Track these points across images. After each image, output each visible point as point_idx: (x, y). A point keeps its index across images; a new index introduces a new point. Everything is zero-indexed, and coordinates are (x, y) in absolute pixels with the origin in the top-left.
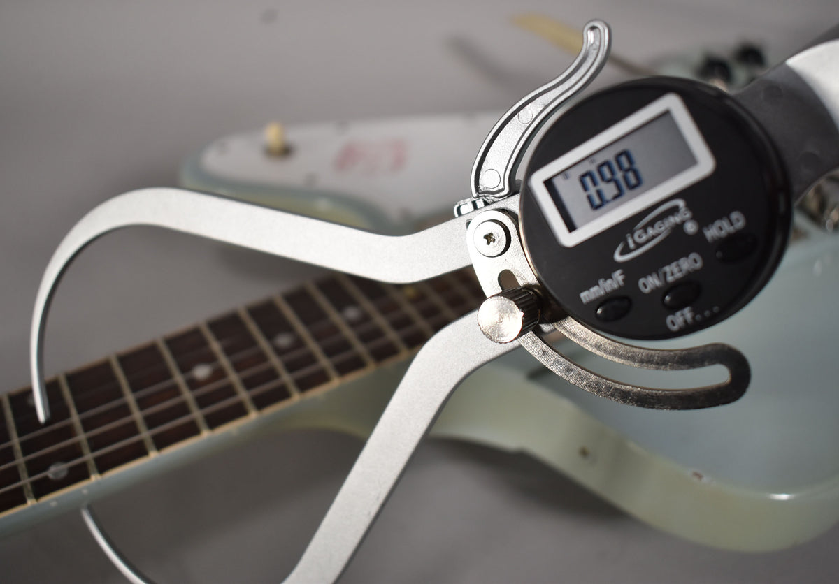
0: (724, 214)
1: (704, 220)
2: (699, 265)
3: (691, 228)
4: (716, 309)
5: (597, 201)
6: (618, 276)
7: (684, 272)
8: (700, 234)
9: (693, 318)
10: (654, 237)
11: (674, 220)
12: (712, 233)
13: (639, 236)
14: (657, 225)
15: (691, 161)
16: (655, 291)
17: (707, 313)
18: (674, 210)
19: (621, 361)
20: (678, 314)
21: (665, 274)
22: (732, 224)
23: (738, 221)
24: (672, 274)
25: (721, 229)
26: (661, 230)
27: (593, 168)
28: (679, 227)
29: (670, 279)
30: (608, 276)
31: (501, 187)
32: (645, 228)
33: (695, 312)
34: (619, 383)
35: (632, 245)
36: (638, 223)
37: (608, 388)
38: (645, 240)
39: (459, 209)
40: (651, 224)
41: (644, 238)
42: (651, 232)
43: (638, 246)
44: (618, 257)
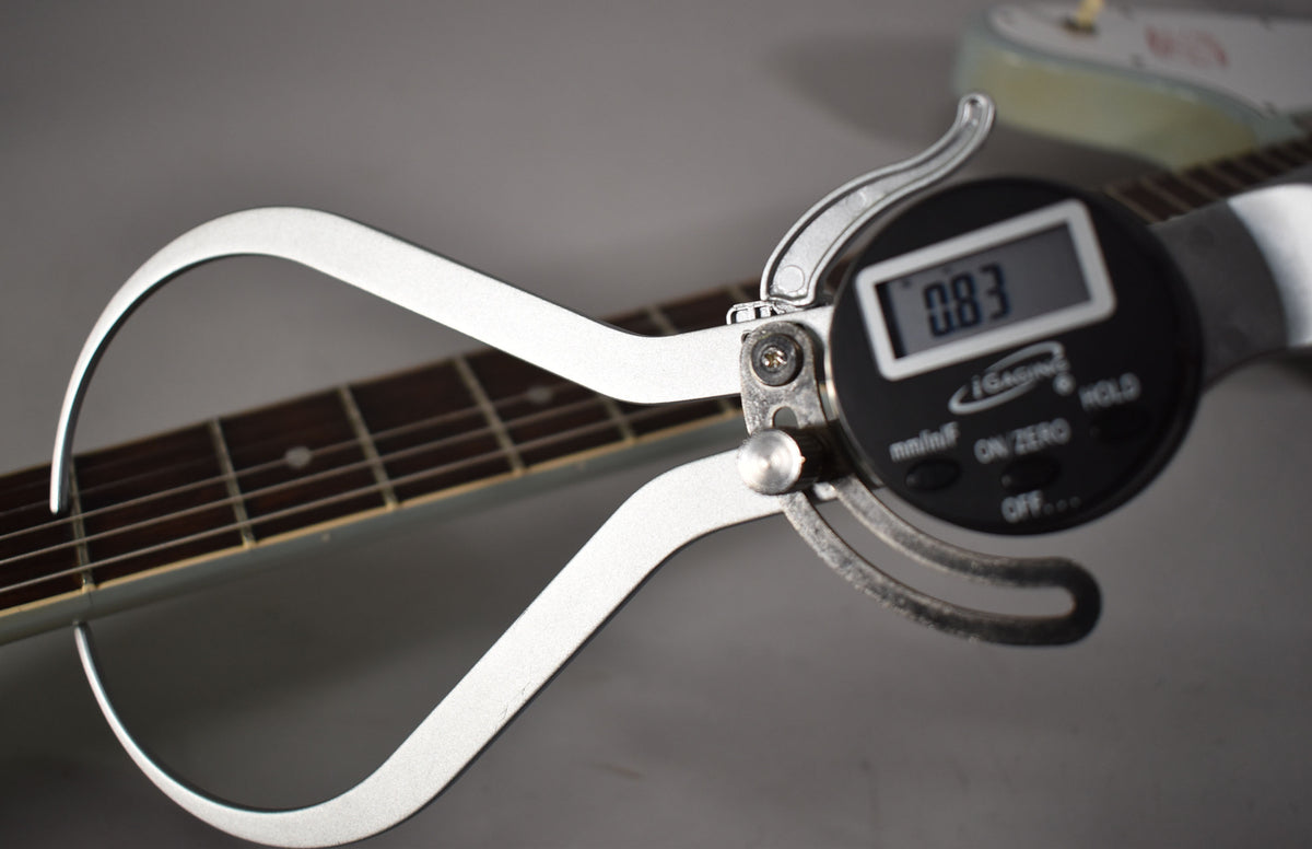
0: (1113, 375)
1: (1084, 377)
2: (1064, 436)
3: (1064, 385)
4: (1075, 501)
5: (941, 325)
6: (950, 433)
7: (1041, 442)
8: (1074, 396)
9: (1042, 509)
10: (1008, 388)
11: (1043, 370)
12: (1092, 397)
13: (990, 382)
14: (1018, 370)
15: (1082, 295)
16: (997, 462)
17: (1061, 504)
18: (1046, 357)
19: (924, 561)
20: (1022, 497)
21: (1014, 442)
22: (1120, 389)
23: (1130, 387)
24: (1024, 442)
25: (1104, 394)
26: (1023, 380)
27: (946, 280)
28: (1046, 383)
29: (1021, 448)
30: (935, 428)
31: (802, 293)
32: (1000, 374)
33: (1046, 499)
34: (915, 592)
35: (977, 391)
36: (993, 363)
37: (898, 596)
38: (996, 390)
39: (734, 314)
40: (1011, 369)
41: (996, 386)
42: (1008, 379)
43: (986, 395)
44: (956, 406)
